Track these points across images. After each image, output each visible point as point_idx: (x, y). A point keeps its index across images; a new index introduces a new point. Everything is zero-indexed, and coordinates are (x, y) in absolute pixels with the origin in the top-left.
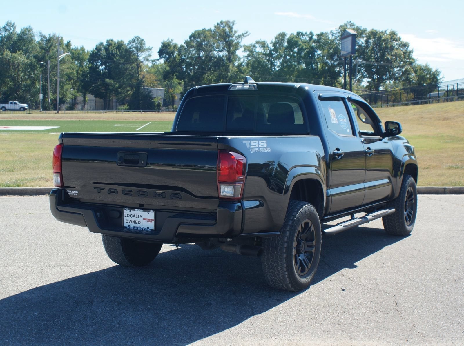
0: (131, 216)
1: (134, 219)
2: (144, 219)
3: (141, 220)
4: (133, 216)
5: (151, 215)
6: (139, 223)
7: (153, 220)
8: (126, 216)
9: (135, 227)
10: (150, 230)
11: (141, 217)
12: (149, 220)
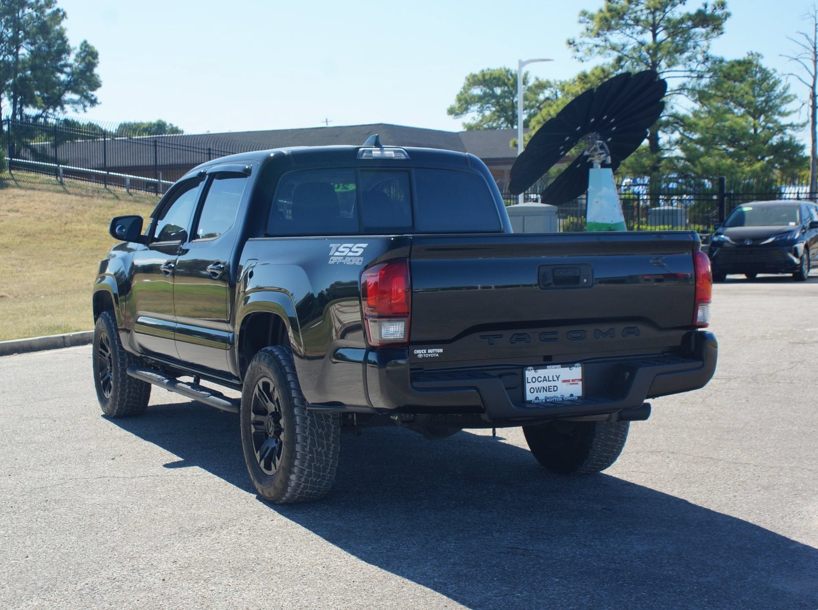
0: (540, 379)
1: (545, 384)
2: (564, 381)
3: (558, 383)
4: (542, 379)
5: (576, 372)
6: (555, 388)
7: (579, 380)
8: (530, 380)
9: (548, 398)
10: (576, 398)
11: (558, 378)
12: (573, 380)
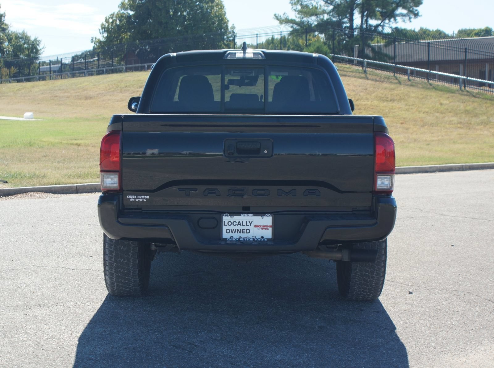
0: (235, 224)
1: (240, 227)
2: (256, 226)
3: (251, 228)
4: (237, 224)
5: (268, 220)
6: (248, 231)
7: (270, 226)
8: (226, 223)
9: (242, 238)
10: (266, 240)
11: (251, 224)
12: (264, 226)
